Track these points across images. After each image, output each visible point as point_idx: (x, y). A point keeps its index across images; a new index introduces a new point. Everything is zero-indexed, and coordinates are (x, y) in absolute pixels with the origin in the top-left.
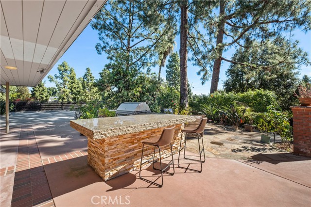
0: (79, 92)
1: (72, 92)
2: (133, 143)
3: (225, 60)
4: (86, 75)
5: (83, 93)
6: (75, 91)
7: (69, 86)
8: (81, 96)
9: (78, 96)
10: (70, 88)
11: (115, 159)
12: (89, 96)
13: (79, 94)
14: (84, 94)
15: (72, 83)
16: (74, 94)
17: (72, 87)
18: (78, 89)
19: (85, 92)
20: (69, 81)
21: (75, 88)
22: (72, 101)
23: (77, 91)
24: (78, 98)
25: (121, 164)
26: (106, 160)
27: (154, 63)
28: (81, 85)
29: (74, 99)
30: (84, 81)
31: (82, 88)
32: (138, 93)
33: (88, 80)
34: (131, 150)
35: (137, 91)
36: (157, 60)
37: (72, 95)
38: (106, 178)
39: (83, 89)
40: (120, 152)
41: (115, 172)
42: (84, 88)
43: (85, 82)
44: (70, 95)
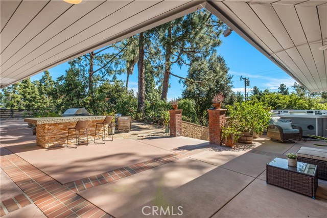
0: (35, 98)
1: (25, 98)
2: (65, 130)
3: (172, 74)
4: (43, 78)
5: (40, 99)
6: (28, 97)
7: (20, 91)
8: (37, 102)
9: (34, 103)
10: (23, 93)
11: (52, 138)
12: (48, 103)
13: (34, 101)
14: (41, 101)
15: (25, 87)
16: (27, 100)
17: (25, 92)
18: (34, 95)
19: (43, 98)
20: (20, 86)
21: (29, 93)
22: (24, 108)
23: (31, 97)
24: (33, 105)
25: (56, 141)
26: (46, 138)
27: (120, 71)
28: (36, 90)
29: (28, 106)
30: (40, 85)
31: (38, 93)
32: (88, 101)
33: (46, 85)
34: (63, 134)
35: (87, 100)
36: (122, 68)
37: (25, 101)
38: (47, 147)
39: (40, 95)
40: (55, 134)
41: (52, 144)
42: (41, 93)
43: (43, 87)
44: (22, 102)
